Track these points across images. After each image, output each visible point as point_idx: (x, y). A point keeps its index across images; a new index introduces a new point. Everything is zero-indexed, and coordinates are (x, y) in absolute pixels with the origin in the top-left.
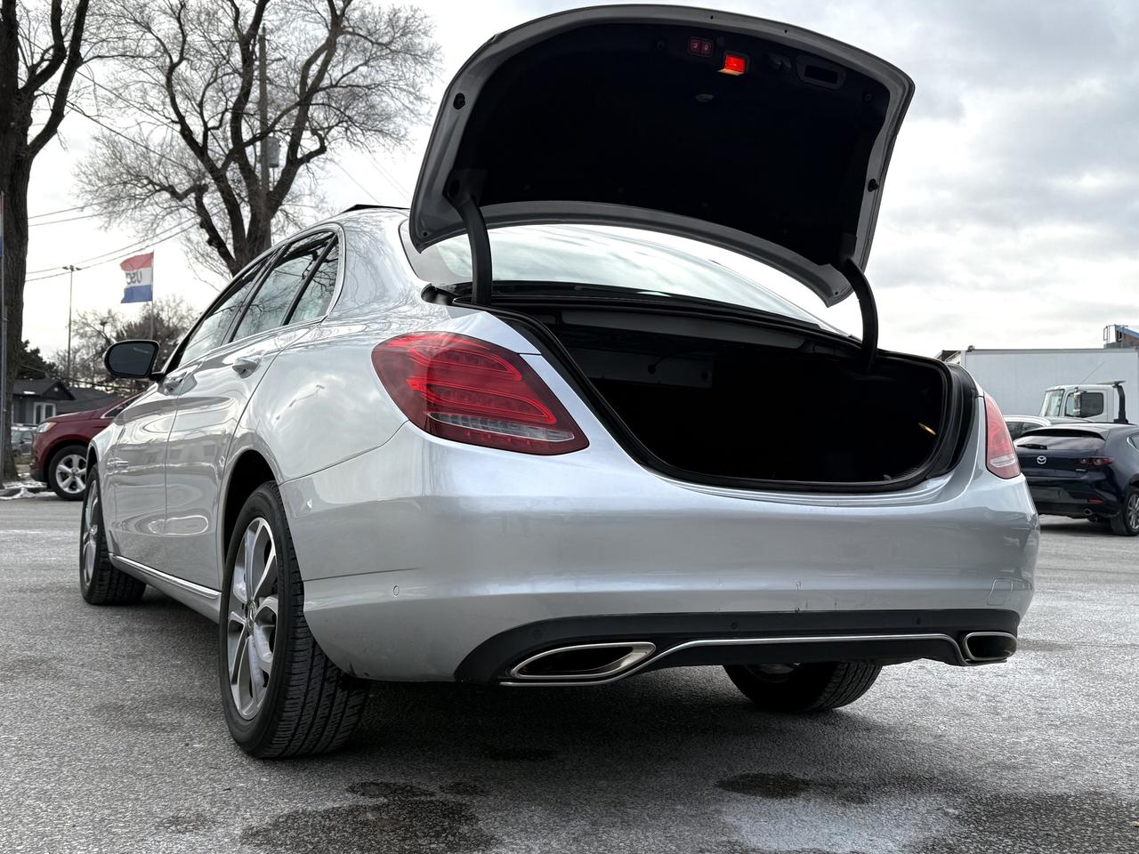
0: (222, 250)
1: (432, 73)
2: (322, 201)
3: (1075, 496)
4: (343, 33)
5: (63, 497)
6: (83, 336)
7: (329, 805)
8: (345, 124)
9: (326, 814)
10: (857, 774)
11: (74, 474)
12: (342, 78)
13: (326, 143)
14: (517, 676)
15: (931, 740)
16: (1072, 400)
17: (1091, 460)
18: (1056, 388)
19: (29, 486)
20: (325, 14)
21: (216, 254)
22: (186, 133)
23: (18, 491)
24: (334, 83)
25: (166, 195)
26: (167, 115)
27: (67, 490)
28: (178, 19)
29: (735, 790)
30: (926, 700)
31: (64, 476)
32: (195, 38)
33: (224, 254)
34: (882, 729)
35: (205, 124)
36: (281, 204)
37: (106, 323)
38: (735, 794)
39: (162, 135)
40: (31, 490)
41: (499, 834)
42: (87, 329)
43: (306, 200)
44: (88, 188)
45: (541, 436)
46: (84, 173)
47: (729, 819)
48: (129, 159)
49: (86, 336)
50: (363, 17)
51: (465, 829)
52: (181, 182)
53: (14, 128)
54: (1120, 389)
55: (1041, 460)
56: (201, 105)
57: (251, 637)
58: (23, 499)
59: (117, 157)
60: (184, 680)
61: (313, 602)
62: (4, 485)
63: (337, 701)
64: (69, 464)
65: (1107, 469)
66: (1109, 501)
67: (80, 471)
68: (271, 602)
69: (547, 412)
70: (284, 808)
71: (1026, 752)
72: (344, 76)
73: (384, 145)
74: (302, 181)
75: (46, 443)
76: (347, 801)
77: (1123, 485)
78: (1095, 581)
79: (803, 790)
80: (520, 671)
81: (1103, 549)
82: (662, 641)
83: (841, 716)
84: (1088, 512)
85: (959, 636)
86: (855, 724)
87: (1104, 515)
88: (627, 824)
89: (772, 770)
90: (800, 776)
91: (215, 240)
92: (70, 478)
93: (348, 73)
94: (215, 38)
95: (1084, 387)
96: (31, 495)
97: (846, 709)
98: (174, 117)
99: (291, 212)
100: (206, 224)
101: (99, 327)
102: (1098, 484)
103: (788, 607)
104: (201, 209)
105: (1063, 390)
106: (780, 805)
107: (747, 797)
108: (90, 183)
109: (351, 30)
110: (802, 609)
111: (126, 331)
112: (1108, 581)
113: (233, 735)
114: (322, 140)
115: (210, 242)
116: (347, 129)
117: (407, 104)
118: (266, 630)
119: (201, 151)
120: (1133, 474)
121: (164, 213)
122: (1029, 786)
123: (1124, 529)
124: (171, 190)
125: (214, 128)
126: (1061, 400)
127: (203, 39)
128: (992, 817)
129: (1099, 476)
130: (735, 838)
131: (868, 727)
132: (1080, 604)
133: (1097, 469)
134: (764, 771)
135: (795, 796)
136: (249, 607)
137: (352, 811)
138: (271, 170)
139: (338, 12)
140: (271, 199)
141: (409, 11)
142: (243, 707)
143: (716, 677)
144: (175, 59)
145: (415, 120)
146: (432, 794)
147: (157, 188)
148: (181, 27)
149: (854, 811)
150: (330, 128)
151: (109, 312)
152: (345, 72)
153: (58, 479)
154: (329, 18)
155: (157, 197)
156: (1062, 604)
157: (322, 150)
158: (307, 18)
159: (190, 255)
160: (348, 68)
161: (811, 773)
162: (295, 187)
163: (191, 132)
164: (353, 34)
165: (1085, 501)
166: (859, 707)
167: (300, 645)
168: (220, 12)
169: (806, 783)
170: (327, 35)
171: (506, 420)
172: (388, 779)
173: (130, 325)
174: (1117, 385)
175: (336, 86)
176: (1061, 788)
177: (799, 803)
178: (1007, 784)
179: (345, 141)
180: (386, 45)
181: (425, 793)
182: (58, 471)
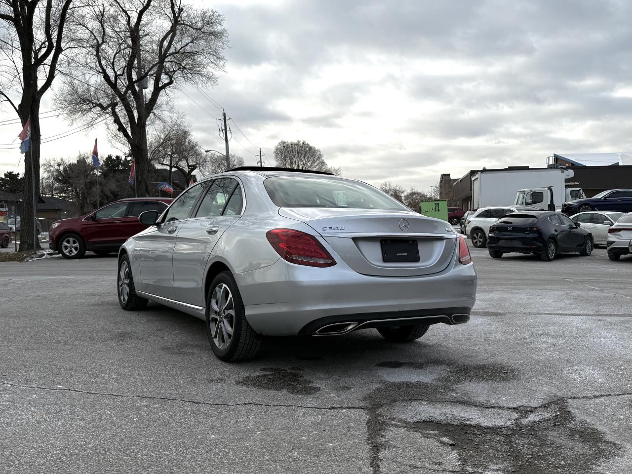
0: (125, 133)
1: (223, 43)
2: (172, 108)
3: (524, 244)
4: (179, 24)
5: (66, 257)
6: (49, 172)
7: (256, 374)
8: (182, 69)
9: (257, 377)
10: (420, 360)
11: (71, 247)
12: (181, 49)
13: (173, 79)
14: (318, 333)
15: (446, 349)
16: (529, 196)
17: (532, 228)
18: (522, 190)
19: (48, 252)
20: (169, 15)
21: (121, 135)
22: (107, 77)
23: (44, 255)
24: (177, 51)
25: (98, 108)
26: (98, 70)
27: (68, 254)
28: (101, 22)
29: (381, 366)
30: (446, 336)
31: (66, 248)
32: (109, 31)
33: (126, 135)
34: (430, 346)
35: (115, 73)
36: (152, 110)
37: (60, 165)
38: (381, 367)
39: (96, 79)
40: (49, 254)
41: (312, 380)
42: (51, 168)
43: (164, 107)
44: (61, 106)
45: (322, 261)
46: (58, 99)
47: (380, 374)
48: (80, 90)
49: (51, 172)
50: (188, 16)
51: (301, 379)
52: (105, 102)
53: (32, 84)
54: (551, 190)
55: (510, 228)
56: (113, 64)
57: (222, 323)
58: (46, 258)
59: (74, 91)
60: (184, 338)
61: (248, 312)
62: (37, 252)
63: (254, 343)
64: (68, 242)
65: (539, 232)
66: (540, 246)
67: (74, 245)
68: (232, 312)
69: (324, 254)
70: (244, 375)
71: (477, 352)
72: (182, 48)
73: (202, 81)
74: (162, 98)
75: (57, 233)
76: (262, 373)
77: (546, 238)
78: (526, 284)
79: (402, 365)
80: (319, 332)
81: (536, 268)
82: (360, 322)
83: (416, 342)
84: (530, 251)
85: (450, 315)
86: (421, 345)
87: (538, 253)
88: (349, 376)
89: (394, 360)
90: (402, 361)
91: (121, 129)
92: (69, 249)
93: (184, 47)
94: (117, 29)
95: (534, 189)
96: (50, 256)
97: (418, 340)
98: (101, 71)
99: (157, 113)
100: (117, 121)
101: (57, 167)
102: (535, 239)
103: (397, 310)
104: (114, 114)
105: (525, 191)
106: (396, 370)
107: (385, 368)
108: (61, 103)
109: (182, 22)
110: (401, 310)
111: (68, 167)
112: (532, 285)
113: (216, 355)
114: (171, 77)
115: (119, 130)
116: (182, 71)
117: (213, 60)
118: (228, 321)
119: (114, 86)
120: (551, 234)
121: (96, 116)
122: (475, 362)
123: (547, 259)
124: (100, 105)
125: (120, 75)
126: (524, 196)
127: (112, 30)
128: (461, 371)
129: (536, 235)
130: (382, 379)
131: (425, 346)
132: (516, 296)
133: (534, 232)
134: (390, 361)
135: (400, 367)
136: (220, 313)
137: (265, 375)
138: (144, 90)
139: (177, 15)
140: (148, 108)
141: (211, 13)
142: (220, 346)
143: (374, 331)
144: (100, 42)
145: (217, 68)
146: (287, 370)
147: (94, 105)
148: (102, 26)
149: (419, 370)
150: (174, 71)
151: (62, 160)
152: (182, 46)
153: (63, 249)
154: (172, 17)
155: (94, 110)
156: (509, 296)
157: (171, 82)
158: (161, 17)
159: (109, 136)
160: (183, 43)
161: (406, 360)
162: (159, 101)
163: (109, 77)
164: (184, 24)
165: (529, 247)
166: (423, 339)
167: (243, 325)
168: (119, 17)
169: (404, 363)
170: (171, 25)
171: (311, 257)
172: (270, 366)
173: (70, 165)
174: (550, 188)
175: (178, 53)
176: (485, 362)
177: (401, 369)
178: (468, 362)
179: (182, 79)
180: (200, 29)
181: (284, 370)
182: (63, 246)
